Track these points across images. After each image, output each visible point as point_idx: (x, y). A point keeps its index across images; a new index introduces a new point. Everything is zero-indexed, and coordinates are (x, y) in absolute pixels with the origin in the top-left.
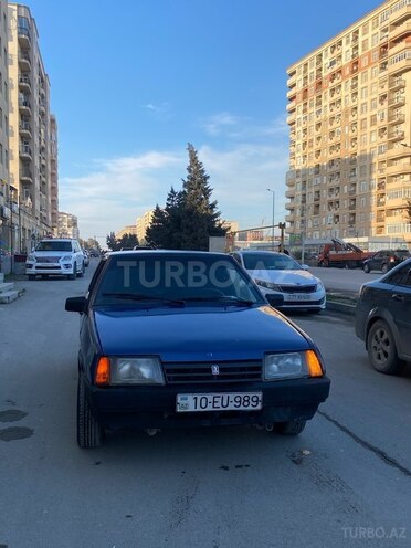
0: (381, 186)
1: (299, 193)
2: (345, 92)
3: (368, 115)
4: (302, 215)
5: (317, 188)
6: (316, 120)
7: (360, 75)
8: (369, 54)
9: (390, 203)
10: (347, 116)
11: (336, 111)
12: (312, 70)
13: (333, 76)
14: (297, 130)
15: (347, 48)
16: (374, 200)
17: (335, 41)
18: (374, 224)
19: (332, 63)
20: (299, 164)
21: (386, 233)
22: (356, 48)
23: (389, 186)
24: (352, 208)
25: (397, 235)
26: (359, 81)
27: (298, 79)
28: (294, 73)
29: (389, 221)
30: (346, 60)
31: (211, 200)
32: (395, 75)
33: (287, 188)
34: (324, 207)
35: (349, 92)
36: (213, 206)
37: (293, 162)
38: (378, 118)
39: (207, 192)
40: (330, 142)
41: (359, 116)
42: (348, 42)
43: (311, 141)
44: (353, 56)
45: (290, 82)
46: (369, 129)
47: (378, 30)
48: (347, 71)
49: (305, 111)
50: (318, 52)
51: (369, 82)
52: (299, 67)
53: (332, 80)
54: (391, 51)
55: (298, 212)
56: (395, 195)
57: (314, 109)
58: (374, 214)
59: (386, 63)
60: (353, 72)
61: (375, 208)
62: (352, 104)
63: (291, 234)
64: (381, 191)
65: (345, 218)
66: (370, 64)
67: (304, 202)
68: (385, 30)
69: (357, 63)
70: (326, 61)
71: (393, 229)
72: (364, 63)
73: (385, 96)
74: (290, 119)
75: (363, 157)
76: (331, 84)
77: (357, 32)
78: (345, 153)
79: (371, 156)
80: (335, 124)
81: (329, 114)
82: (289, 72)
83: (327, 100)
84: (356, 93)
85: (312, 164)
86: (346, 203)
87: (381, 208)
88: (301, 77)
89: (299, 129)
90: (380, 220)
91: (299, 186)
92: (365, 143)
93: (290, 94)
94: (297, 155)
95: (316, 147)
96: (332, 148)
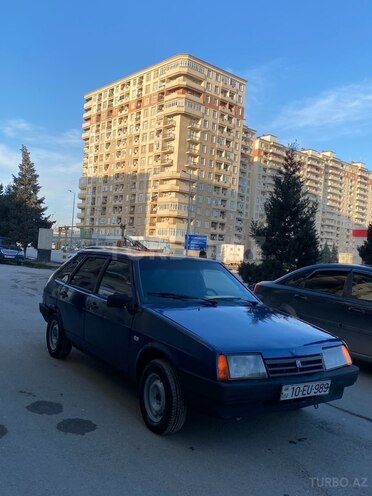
0: (154, 199)
1: (89, 196)
2: (130, 122)
3: (147, 143)
4: (92, 214)
5: (105, 194)
6: (106, 140)
7: (142, 111)
8: (150, 97)
9: (161, 212)
10: (131, 141)
11: (123, 136)
12: (105, 99)
13: (122, 108)
14: (90, 145)
15: (133, 89)
16: (149, 208)
17: (125, 81)
18: (148, 227)
19: (122, 98)
20: (91, 173)
21: (156, 235)
22: (141, 89)
23: (160, 199)
24: (131, 213)
25: (164, 237)
26: (142, 115)
27: (93, 104)
28: (90, 99)
29: (159, 226)
30: (133, 97)
31: (39, 196)
32: (169, 116)
33: (79, 191)
34: (109, 210)
35: (134, 123)
36: (41, 201)
37: (85, 170)
38: (155, 147)
39: (36, 189)
40: (117, 160)
41: (140, 143)
42: (134, 84)
43: (102, 156)
44: (138, 96)
45: (86, 106)
46: (147, 154)
47: (157, 79)
48: (133, 106)
49: (97, 131)
50: (111, 87)
51: (149, 118)
52: (94, 95)
53: (121, 111)
54: (166, 98)
55: (88, 211)
56: (164, 207)
57: (105, 131)
58: (148, 220)
59: (162, 106)
60: (137, 108)
61: (149, 215)
62: (135, 133)
63: (81, 228)
64: (154, 203)
65: (126, 221)
66: (150, 104)
67: (93, 203)
68: (163, 81)
69: (141, 101)
70: (117, 95)
71: (162, 232)
72: (146, 102)
73: (160, 131)
74: (84, 135)
75: (142, 175)
76: (119, 114)
77: (142, 78)
78: (129, 169)
79: (148, 175)
80: (121, 145)
81: (117, 137)
82: (86, 97)
83: (116, 126)
84: (139, 125)
85: (102, 174)
86: (127, 209)
87: (153, 215)
88: (96, 103)
89: (92, 145)
90: (152, 224)
91: (90, 191)
92: (144, 164)
93: (86, 115)
94: (89, 165)
95: (105, 161)
96: (118, 164)
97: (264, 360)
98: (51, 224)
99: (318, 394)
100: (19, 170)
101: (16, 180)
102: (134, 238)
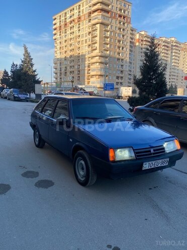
0: (89, 66)
1: (59, 67)
2: (76, 29)
3: (84, 39)
4: (60, 76)
5: (66, 66)
6: (64, 39)
7: (81, 23)
8: (84, 15)
9: (92, 73)
10: (76, 39)
11: (72, 36)
12: (63, 18)
13: (71, 22)
14: (57, 42)
15: (76, 11)
16: (86, 72)
17: (72, 8)
18: (86, 80)
19: (71, 17)
20: (58, 56)
21: (91, 84)
22: (80, 12)
23: (91, 67)
24: (79, 74)
25: (94, 85)
26: (81, 25)
27: (57, 21)
28: (56, 19)
29: (92, 80)
30: (76, 16)
31: (34, 68)
32: (94, 25)
33: (54, 65)
34: (68, 73)
35: (77, 29)
36: (35, 71)
37: (56, 55)
38: (88, 40)
39: (32, 65)
40: (70, 48)
41: (81, 39)
42: (76, 9)
43: (63, 47)
44: (78, 15)
45: (54, 22)
46: (84, 45)
47: (87, 6)
48: (76, 21)
49: (60, 35)
50: (65, 11)
51: (84, 26)
52: (57, 16)
53: (71, 24)
54: (92, 15)
55: (59, 74)
56: (94, 70)
57: (64, 35)
58: (86, 77)
59: (90, 20)
60: (78, 21)
61: (86, 75)
62: (78, 34)
63: (56, 83)
64: (89, 68)
65: (76, 78)
66: (85, 19)
67: (61, 71)
68: (90, 7)
69: (80, 18)
70: (68, 16)
71: (93, 83)
72: (82, 18)
73: (90, 32)
74: (54, 37)
75: (82, 55)
76: (70, 25)
77: (80, 6)
78: (76, 53)
79: (85, 55)
80: (72, 41)
81: (70, 37)
82: (53, 18)
83: (69, 32)
84: (80, 30)
85: (63, 56)
86: (76, 72)
87: (89, 75)
88: (58, 21)
89: (58, 42)
90: (89, 79)
91: (59, 64)
92: (83, 50)
93: (54, 27)
94: (58, 52)
95: (65, 50)
96: (71, 50)
97: (134, 150)
98: (41, 81)
99: (162, 165)
100: (23, 57)
101: (22, 62)
102: (80, 86)
